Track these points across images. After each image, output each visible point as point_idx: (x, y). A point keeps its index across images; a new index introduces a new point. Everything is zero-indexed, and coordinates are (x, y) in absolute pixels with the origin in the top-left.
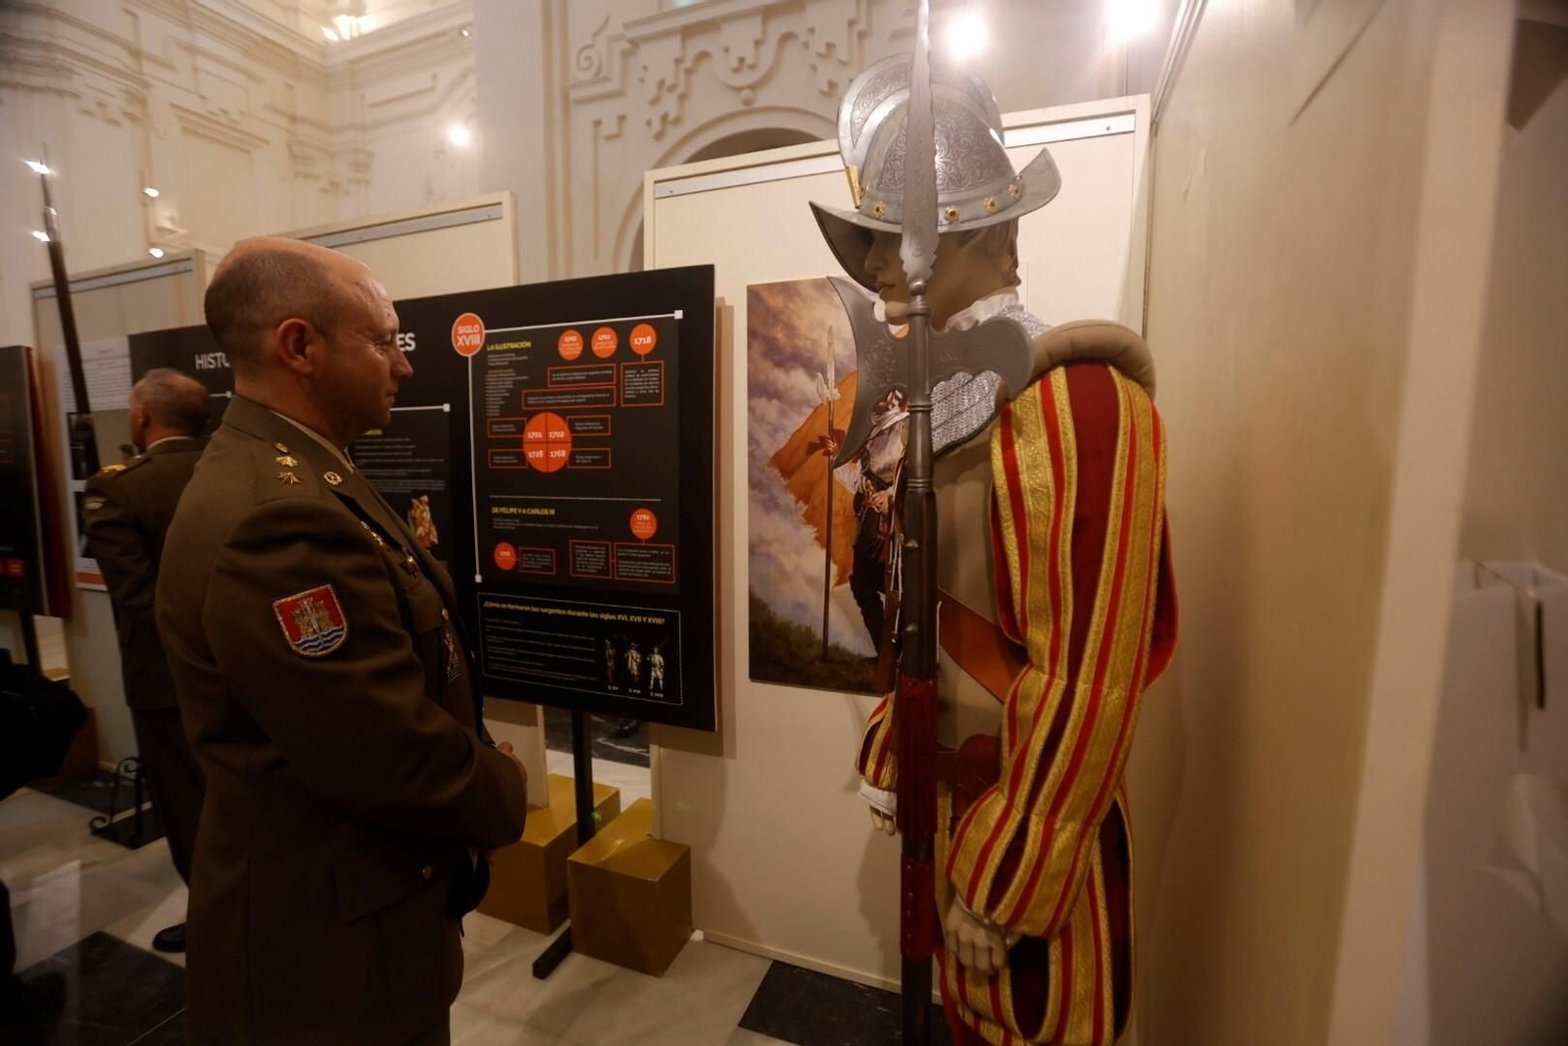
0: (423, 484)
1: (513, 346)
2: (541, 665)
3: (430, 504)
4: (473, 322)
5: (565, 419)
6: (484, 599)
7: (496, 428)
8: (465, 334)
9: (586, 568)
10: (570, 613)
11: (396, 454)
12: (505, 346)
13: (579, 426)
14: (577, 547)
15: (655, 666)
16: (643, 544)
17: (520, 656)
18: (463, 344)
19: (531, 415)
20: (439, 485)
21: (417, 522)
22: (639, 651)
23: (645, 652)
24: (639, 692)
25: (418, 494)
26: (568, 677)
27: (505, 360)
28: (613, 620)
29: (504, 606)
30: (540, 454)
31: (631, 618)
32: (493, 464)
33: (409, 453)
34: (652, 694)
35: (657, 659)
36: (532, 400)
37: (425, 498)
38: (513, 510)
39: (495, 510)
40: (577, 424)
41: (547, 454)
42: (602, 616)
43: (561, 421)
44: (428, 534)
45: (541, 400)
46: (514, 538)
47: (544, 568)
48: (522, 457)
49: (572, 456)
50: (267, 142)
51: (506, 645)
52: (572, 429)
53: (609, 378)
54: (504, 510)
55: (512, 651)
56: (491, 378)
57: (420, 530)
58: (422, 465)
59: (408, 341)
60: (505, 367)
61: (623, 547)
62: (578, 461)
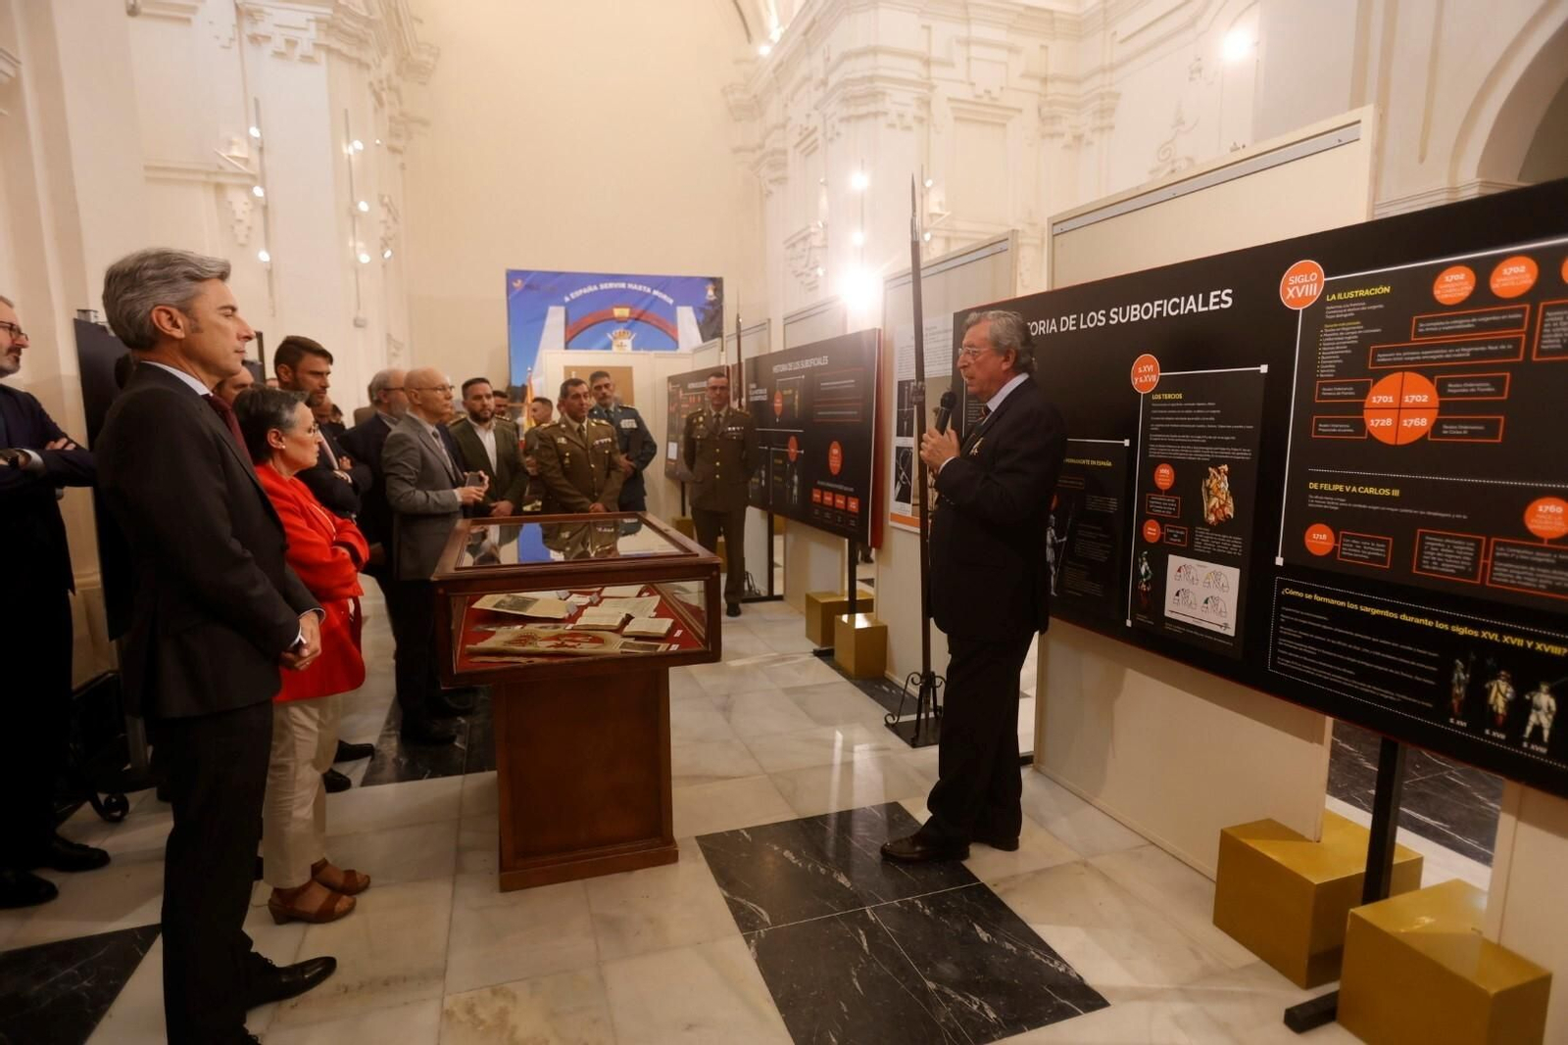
0: (1224, 452)
1: (1362, 293)
2: (1351, 672)
3: (1229, 474)
4: (1308, 271)
5: (1431, 380)
6: (1283, 585)
7: (1327, 391)
8: (1298, 284)
9: (1439, 566)
10: (1404, 617)
11: (1197, 419)
12: (1351, 295)
13: (1453, 388)
14: (1427, 538)
15: (1538, 709)
16: (1545, 544)
17: (1319, 657)
18: (1293, 296)
19: (1379, 375)
20: (1243, 454)
21: (1211, 492)
22: (1512, 682)
23: (1524, 686)
24: (1503, 737)
25: (1216, 463)
26: (1387, 694)
27: (1350, 311)
28: (1473, 637)
29: (1309, 597)
30: (1389, 422)
31: (1506, 639)
32: (1317, 433)
33: (1212, 419)
34: (1525, 745)
35: (1545, 700)
36: (1382, 358)
37: (1225, 468)
38: (1339, 487)
39: (1313, 486)
40: (1450, 385)
41: (1398, 422)
42: (1455, 629)
43: (1426, 381)
44: (1222, 507)
45: (1398, 357)
46: (1336, 521)
47: (1373, 559)
48: (1360, 426)
49: (1437, 427)
50: (1020, 111)
51: (1305, 641)
52: (1441, 390)
53: (1518, 323)
54: (1326, 487)
55: (1312, 650)
56: (1328, 332)
57: (1214, 501)
58: (1226, 432)
59: (1224, 298)
60: (1349, 319)
61: (1505, 545)
62: (1445, 432)
